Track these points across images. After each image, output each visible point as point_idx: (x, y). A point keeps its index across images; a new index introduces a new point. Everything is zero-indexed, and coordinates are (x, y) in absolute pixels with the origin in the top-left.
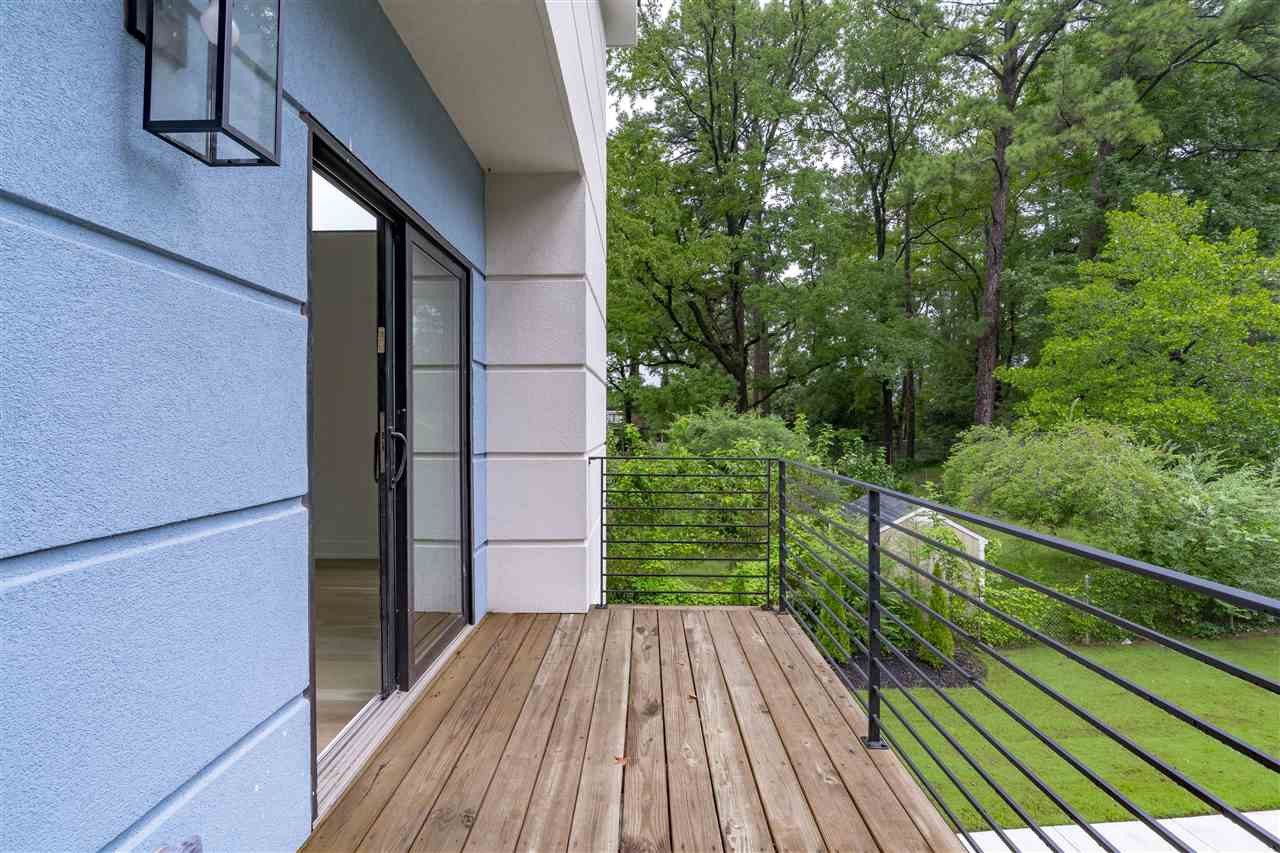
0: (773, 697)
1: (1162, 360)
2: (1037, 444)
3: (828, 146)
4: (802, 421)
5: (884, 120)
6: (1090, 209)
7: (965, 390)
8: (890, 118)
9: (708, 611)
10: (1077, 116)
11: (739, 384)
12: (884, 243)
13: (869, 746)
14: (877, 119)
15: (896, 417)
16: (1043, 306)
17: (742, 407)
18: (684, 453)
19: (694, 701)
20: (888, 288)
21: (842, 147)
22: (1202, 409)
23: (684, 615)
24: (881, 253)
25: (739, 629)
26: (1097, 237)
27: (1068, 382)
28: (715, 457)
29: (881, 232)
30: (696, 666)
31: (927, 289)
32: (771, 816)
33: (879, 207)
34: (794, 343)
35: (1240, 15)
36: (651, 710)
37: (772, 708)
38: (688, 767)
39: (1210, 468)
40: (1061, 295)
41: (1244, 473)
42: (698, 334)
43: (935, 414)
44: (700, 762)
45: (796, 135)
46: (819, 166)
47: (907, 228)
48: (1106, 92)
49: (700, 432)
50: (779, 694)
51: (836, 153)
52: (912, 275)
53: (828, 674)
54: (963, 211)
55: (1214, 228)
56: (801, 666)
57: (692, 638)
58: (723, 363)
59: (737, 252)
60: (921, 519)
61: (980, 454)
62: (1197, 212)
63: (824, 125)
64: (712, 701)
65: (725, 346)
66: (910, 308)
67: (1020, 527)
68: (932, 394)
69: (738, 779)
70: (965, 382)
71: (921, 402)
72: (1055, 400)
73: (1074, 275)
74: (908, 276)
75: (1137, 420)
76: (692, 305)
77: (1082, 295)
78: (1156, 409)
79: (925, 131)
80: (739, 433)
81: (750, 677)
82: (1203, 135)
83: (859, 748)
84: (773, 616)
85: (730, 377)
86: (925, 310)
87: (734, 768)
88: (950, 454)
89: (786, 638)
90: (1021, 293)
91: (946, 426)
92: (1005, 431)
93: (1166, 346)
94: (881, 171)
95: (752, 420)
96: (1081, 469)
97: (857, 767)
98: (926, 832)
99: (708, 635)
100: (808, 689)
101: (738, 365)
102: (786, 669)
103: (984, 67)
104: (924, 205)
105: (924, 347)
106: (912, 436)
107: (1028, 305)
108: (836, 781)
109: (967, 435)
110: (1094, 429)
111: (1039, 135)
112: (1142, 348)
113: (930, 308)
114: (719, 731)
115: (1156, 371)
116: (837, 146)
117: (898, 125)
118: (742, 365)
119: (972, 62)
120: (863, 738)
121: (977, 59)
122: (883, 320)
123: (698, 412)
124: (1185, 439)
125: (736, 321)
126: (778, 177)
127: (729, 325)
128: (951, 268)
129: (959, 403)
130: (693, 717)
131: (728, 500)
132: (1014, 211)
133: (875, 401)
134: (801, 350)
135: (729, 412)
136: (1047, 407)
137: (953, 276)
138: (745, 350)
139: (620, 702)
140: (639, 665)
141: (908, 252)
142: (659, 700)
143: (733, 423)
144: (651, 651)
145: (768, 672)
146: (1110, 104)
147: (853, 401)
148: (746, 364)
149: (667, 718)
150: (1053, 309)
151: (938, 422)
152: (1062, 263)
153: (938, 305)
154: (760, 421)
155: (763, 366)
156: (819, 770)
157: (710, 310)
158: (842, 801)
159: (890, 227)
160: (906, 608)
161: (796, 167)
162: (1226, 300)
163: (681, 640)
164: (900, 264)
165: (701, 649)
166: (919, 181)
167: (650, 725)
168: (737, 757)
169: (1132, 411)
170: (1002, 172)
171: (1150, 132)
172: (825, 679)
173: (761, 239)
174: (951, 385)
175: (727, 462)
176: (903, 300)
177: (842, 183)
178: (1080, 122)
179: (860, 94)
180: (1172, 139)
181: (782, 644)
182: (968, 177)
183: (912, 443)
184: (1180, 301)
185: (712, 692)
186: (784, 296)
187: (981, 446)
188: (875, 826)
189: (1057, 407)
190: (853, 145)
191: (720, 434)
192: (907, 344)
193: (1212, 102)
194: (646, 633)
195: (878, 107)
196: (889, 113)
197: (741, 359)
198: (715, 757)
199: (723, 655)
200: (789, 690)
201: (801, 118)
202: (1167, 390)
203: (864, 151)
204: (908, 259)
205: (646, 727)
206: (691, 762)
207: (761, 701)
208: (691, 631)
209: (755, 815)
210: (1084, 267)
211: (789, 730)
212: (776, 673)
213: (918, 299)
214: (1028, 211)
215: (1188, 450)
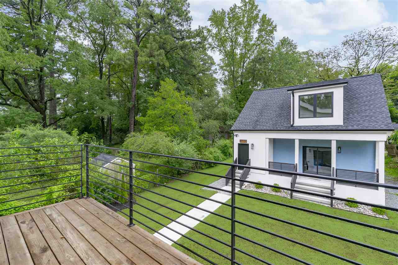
0: (95, 225)
1: (170, 118)
2: (147, 137)
3: (82, 35)
4: (75, 132)
5: (102, 35)
6: (155, 79)
7: (125, 122)
8: (104, 35)
9: (56, 205)
10: (153, 55)
11: (43, 116)
12: (102, 74)
13: (130, 227)
14: (100, 33)
15: (105, 130)
16: (146, 101)
17: (45, 126)
18: (17, 145)
19: (64, 239)
20: (104, 89)
21: (87, 38)
22: (177, 129)
23: (45, 210)
24: (101, 78)
25: (73, 208)
26: (157, 86)
27: (153, 121)
28: (35, 146)
29: (101, 71)
30: (59, 226)
31: (115, 92)
32: (109, 260)
33: (101, 62)
34: (67, 103)
35: (181, 45)
36: (44, 250)
37: (96, 229)
38: (71, 262)
39: (178, 141)
40: (151, 99)
41: (184, 142)
42: (20, 93)
43: (117, 129)
44: (76, 257)
45: (69, 27)
46: (79, 42)
47: (109, 71)
48: (159, 51)
49: (22, 136)
50: (97, 223)
51: (85, 39)
52: (110, 86)
53: (111, 211)
54: (125, 70)
55: (178, 89)
56: (101, 212)
57: (53, 217)
58: (34, 107)
59: (42, 63)
60: (118, 160)
61: (133, 141)
62: (176, 85)
63: (80, 28)
64: (71, 235)
65: (35, 100)
66: (110, 96)
67: (141, 159)
68: (116, 124)
69: (93, 255)
70: (125, 120)
71: (113, 125)
72: (150, 126)
73: (153, 94)
74: (109, 86)
75: (166, 131)
76: (16, 80)
77: (155, 99)
78: (169, 128)
79: (114, 43)
80: (44, 136)
81: (84, 222)
82: (175, 68)
83: (127, 228)
84: (85, 200)
85: (39, 113)
86: (114, 98)
87: (90, 252)
88: (124, 141)
89: (92, 205)
90: (141, 97)
91: (121, 133)
92: (139, 134)
93: (171, 114)
94: (101, 51)
95: (49, 131)
96: (156, 143)
97: (129, 233)
98: (151, 241)
99: (60, 214)
100: (106, 218)
101: (42, 109)
102: (96, 215)
103: (131, 32)
104: (114, 65)
105: (115, 109)
106: (111, 135)
107: (142, 100)
108: (125, 240)
109: (129, 135)
110: (159, 133)
111: (145, 56)
112: (167, 114)
113: (115, 97)
114: (79, 244)
115: (169, 120)
116: (85, 37)
117: (107, 39)
118: (44, 109)
119: (128, 29)
120: (128, 225)
121: (130, 29)
122: (102, 99)
123: (20, 127)
124: (174, 135)
125: (41, 91)
126: (61, 39)
127: (36, 92)
128: (122, 86)
129: (124, 126)
130: (66, 244)
131: (42, 163)
132: (138, 74)
133: (98, 125)
134: (70, 105)
135: (39, 128)
136: (148, 127)
137: (122, 89)
138: (46, 103)
139: (25, 254)
140: (29, 236)
141: (109, 79)
142: (47, 245)
143: (42, 132)
144: (33, 229)
145: (90, 218)
146: (160, 55)
147: (91, 124)
148: (46, 108)
149: (54, 250)
150: (149, 102)
151: (118, 132)
152: (149, 91)
153: (118, 97)
154: (55, 131)
155: (54, 110)
156: (118, 239)
157: (26, 84)
158: (128, 244)
159: (104, 70)
160: (114, 188)
161: (70, 38)
162: (180, 105)
163: (47, 219)
164: (107, 82)
165: (59, 220)
166: (114, 58)
167: (46, 255)
168: (90, 249)
169: (165, 129)
170: (136, 63)
171: (167, 64)
172: (110, 213)
173: (53, 61)
174: (121, 121)
175: (41, 148)
176: (108, 93)
177: (88, 50)
178: (154, 56)
179: (94, 23)
180: (170, 67)
181: (92, 208)
182: (128, 62)
183: (111, 138)
184: (173, 104)
185: (70, 232)
186: (64, 85)
187: (133, 138)
188: (139, 246)
189: (150, 128)
190: (91, 39)
191: (34, 136)
192: (110, 107)
193: (177, 61)
194: (27, 223)
195: (100, 30)
196: (104, 34)
197: (43, 106)
198: (81, 253)
199: (69, 219)
200: (100, 221)
201: (71, 21)
202: (171, 124)
203: (95, 42)
204: (109, 81)
205: (44, 257)
206: (72, 259)
207: (91, 228)
208: (51, 215)
209: (103, 262)
210: (156, 93)
211: (104, 232)
212: (93, 217)
213: (112, 94)
214: (141, 75)
215: (175, 138)
